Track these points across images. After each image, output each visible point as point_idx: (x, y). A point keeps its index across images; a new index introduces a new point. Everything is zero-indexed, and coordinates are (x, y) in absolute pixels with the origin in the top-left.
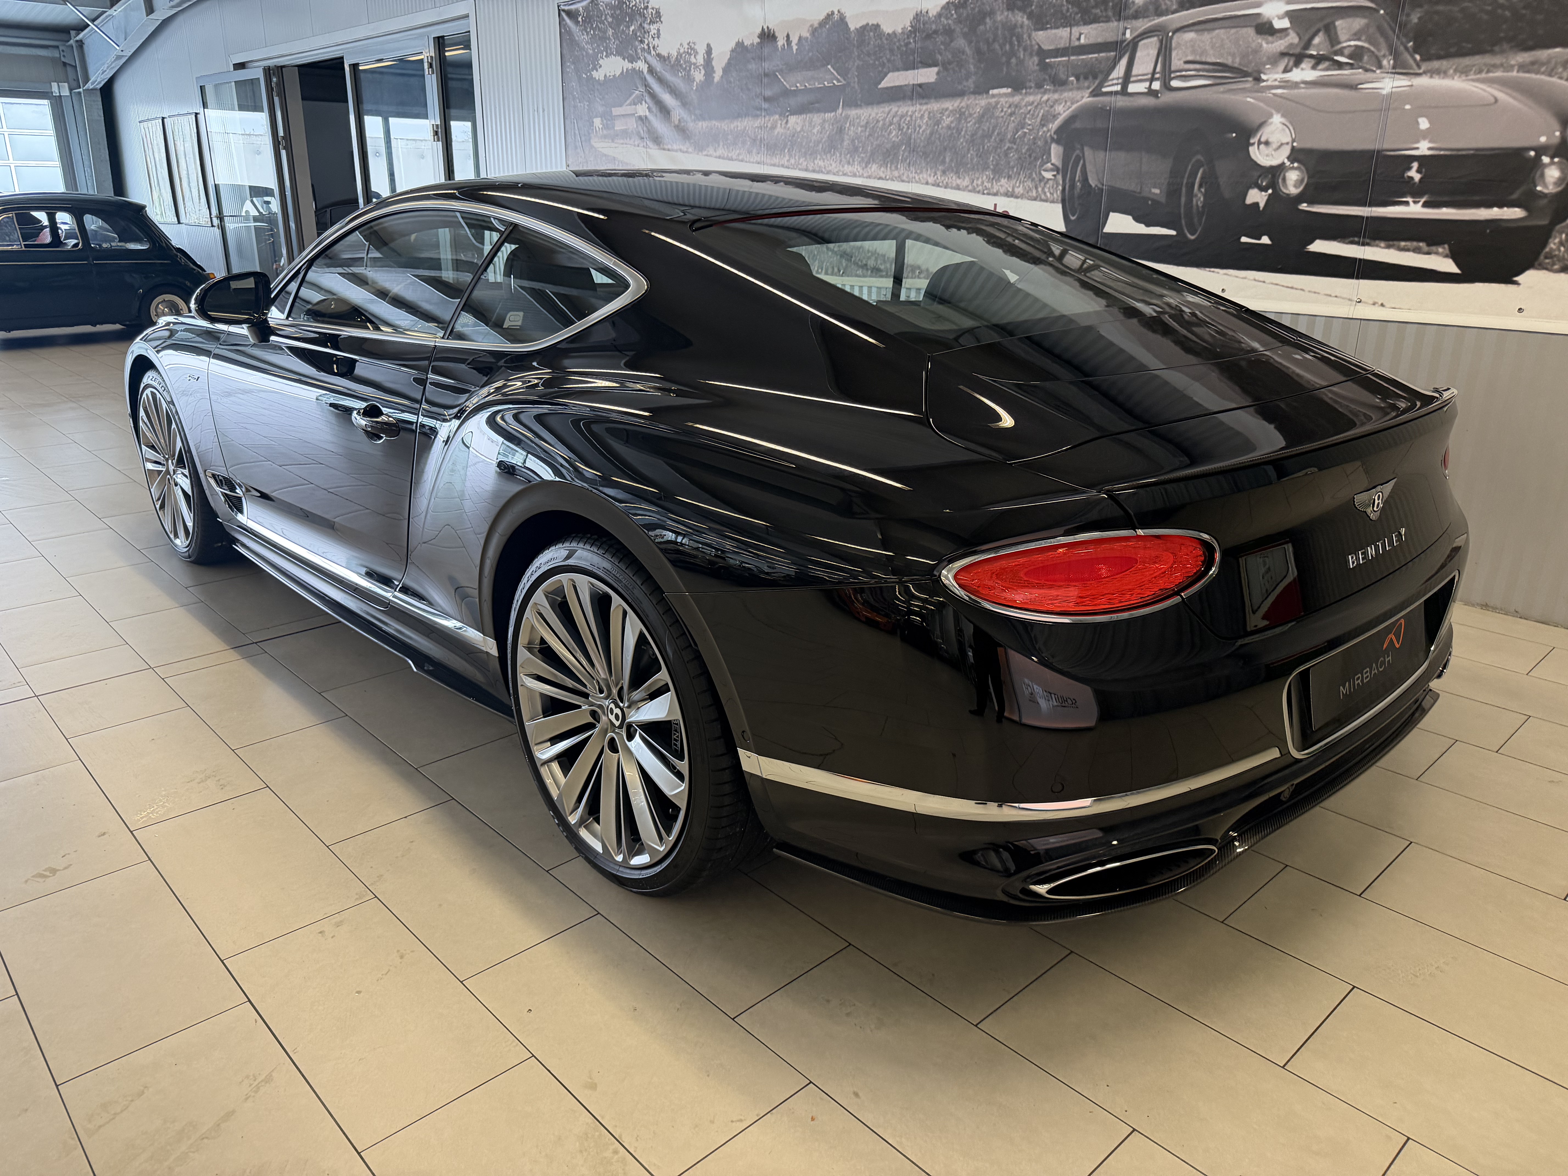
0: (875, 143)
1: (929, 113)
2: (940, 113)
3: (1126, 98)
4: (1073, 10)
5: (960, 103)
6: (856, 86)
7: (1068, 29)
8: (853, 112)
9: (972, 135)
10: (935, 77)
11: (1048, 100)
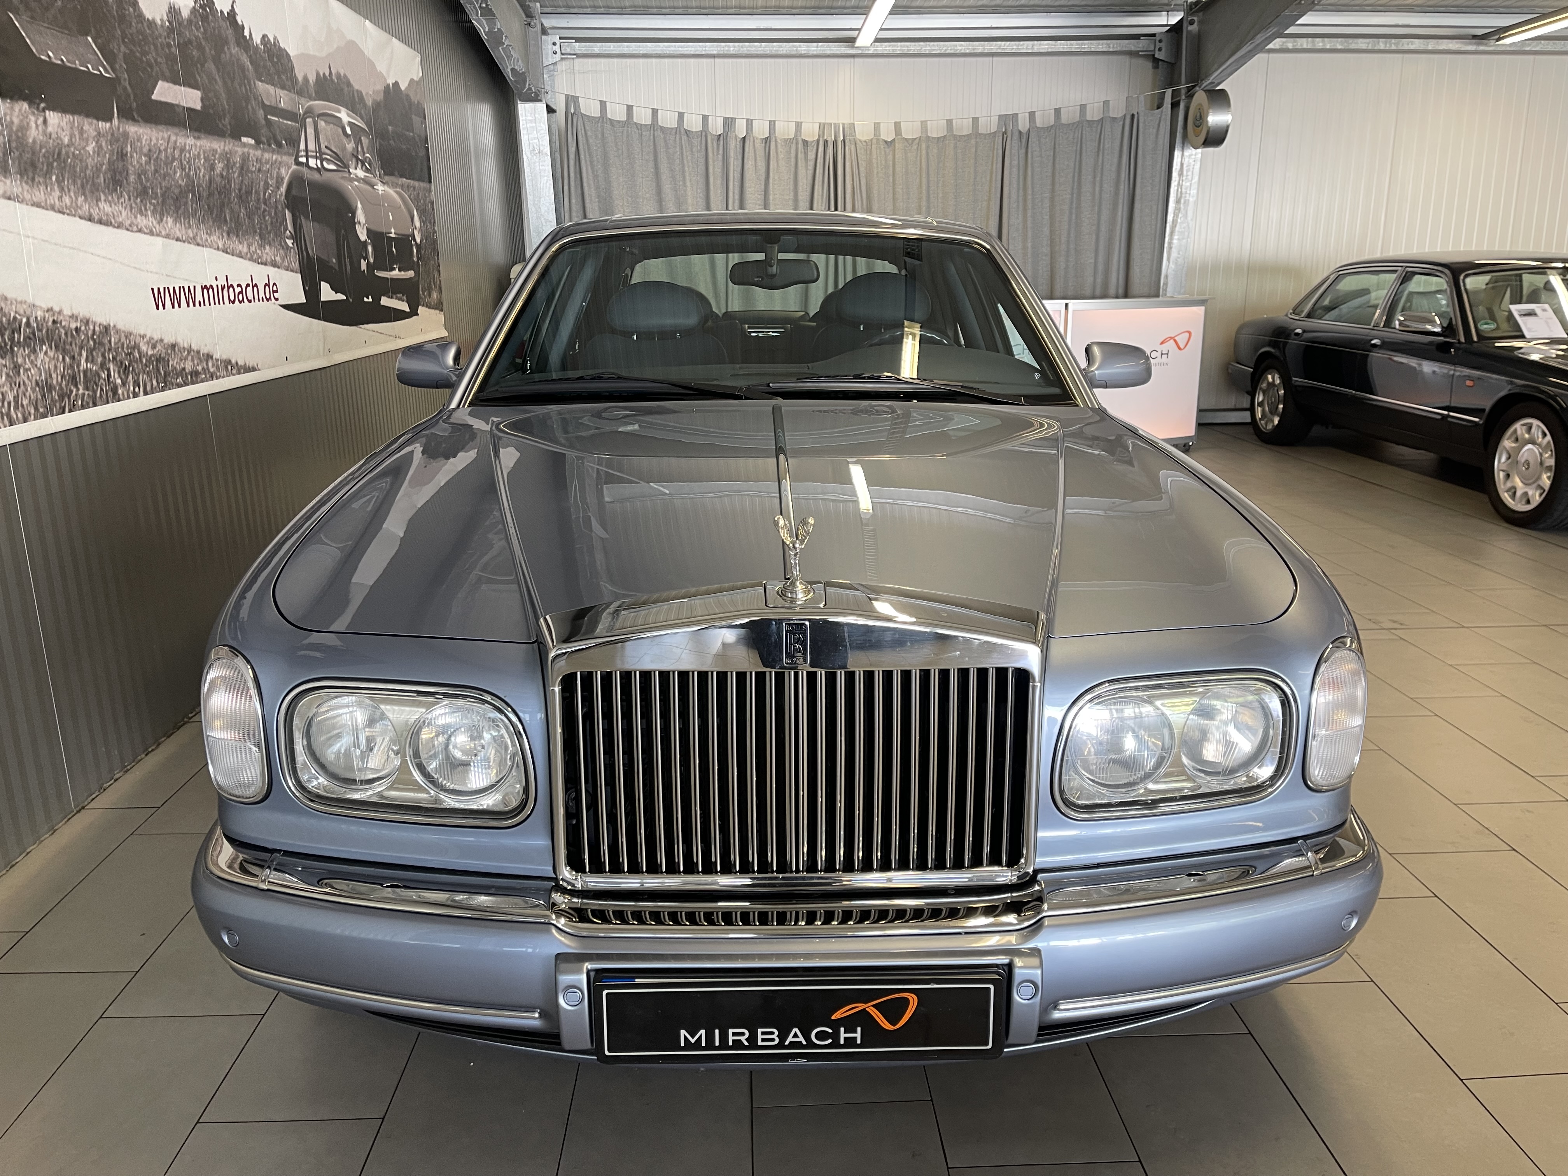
0: (163, 184)
1: (204, 152)
2: (213, 155)
3: (308, 171)
4: (272, 70)
5: (225, 146)
6: (128, 87)
7: (273, 87)
8: (133, 129)
9: (240, 190)
10: (201, 105)
11: (276, 160)
